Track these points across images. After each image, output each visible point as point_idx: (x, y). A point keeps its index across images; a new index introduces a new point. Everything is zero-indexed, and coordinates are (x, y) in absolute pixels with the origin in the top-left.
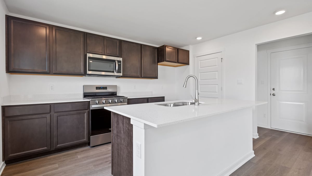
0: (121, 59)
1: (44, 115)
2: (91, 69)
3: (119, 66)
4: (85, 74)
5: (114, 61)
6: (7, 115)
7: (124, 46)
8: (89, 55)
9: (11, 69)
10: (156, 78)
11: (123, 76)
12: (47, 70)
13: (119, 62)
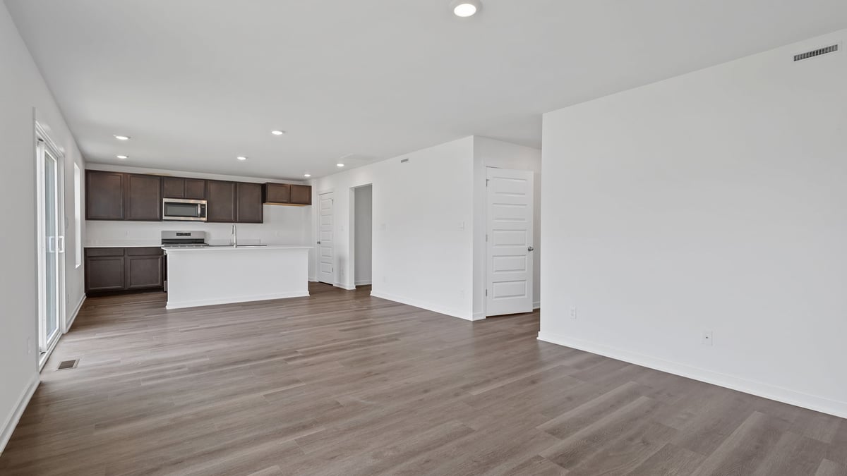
0: (204, 202)
1: (118, 258)
2: (168, 214)
3: (203, 210)
4: (161, 219)
5: (197, 205)
6: (88, 255)
7: (212, 187)
8: (165, 200)
9: (89, 217)
10: (261, 222)
11: (208, 221)
12: (122, 217)
13: (202, 205)
